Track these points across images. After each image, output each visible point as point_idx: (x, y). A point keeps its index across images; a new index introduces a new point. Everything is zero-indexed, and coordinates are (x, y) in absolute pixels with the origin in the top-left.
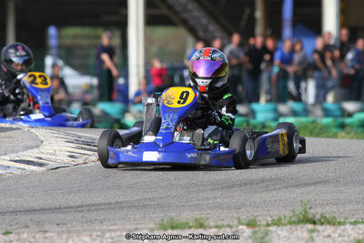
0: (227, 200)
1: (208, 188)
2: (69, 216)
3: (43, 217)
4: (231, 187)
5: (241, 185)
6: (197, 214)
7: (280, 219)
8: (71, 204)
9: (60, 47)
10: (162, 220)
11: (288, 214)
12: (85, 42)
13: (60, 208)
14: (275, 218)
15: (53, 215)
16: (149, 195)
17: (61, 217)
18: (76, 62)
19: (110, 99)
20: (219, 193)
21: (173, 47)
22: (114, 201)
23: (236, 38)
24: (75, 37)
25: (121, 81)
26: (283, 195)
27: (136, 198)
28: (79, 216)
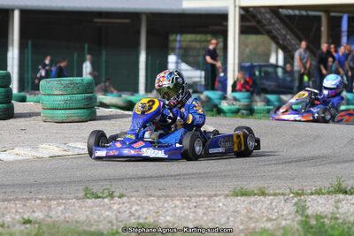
0: (285, 173)
1: (273, 162)
2: (169, 183)
3: (150, 183)
4: (290, 162)
5: (296, 161)
6: (261, 184)
7: (320, 190)
8: (172, 173)
9: (180, 48)
10: (235, 188)
11: (327, 185)
12: (198, 45)
13: (164, 176)
14: (318, 188)
15: (158, 182)
16: (230, 167)
17: (163, 183)
18: (191, 59)
19: (213, 89)
20: (280, 167)
21: (261, 49)
22: (202, 172)
23: (304, 44)
24: (191, 41)
25: (222, 75)
26: (327, 169)
27: (219, 169)
28: (176, 182)
